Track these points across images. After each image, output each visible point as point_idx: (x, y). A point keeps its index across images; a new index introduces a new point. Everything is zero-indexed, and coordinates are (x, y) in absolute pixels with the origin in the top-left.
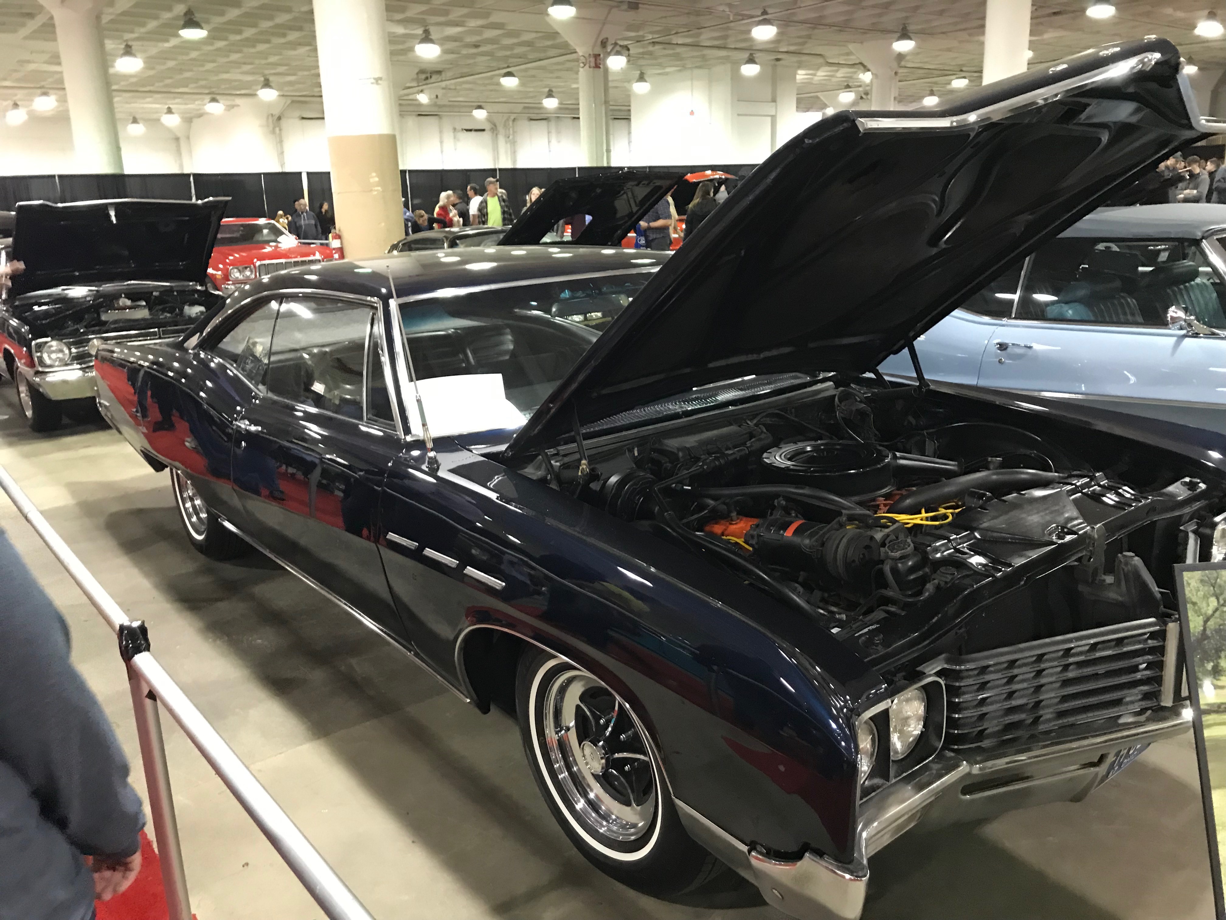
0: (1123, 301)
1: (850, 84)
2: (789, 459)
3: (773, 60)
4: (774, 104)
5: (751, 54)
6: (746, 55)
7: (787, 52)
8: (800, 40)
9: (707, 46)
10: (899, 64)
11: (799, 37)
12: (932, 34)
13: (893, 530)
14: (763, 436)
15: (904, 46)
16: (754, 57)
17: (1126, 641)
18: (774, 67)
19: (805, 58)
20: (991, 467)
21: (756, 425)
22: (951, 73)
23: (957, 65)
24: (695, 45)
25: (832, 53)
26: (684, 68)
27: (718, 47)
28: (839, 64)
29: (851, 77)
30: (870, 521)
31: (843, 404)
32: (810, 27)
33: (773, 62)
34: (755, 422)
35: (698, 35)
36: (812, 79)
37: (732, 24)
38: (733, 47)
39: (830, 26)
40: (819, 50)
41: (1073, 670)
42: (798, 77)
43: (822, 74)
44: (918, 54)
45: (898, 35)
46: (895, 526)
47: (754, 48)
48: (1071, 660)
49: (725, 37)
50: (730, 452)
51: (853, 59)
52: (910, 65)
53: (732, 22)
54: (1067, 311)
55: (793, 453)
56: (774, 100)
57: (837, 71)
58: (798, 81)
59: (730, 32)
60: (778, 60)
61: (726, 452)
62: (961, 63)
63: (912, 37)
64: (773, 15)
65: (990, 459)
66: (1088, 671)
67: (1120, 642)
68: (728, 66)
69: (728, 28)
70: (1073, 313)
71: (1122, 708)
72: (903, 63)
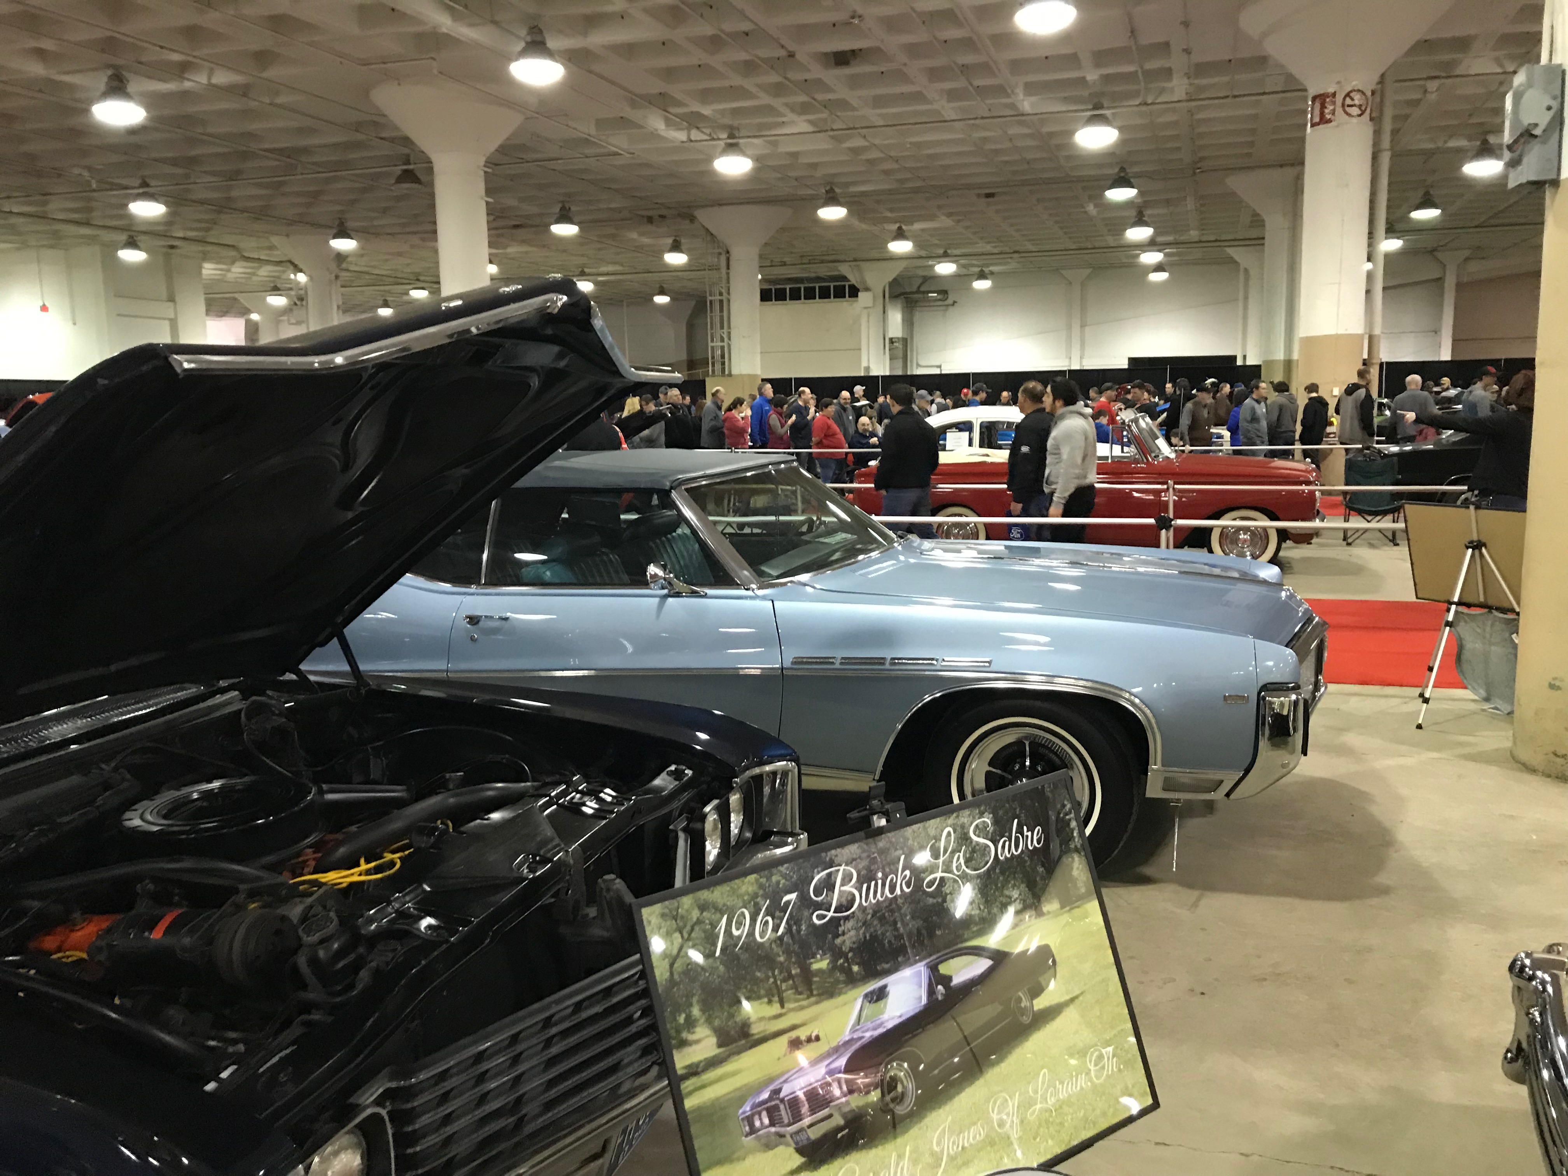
0: (605, 558)
1: (278, 285)
2: (165, 817)
3: (164, 246)
4: (171, 304)
5: (131, 237)
6: (123, 237)
7: (184, 239)
8: (203, 225)
9: (59, 220)
10: (339, 266)
11: (199, 221)
12: (377, 235)
13: (317, 899)
14: (126, 785)
15: (345, 245)
16: (135, 241)
17: (615, 989)
18: (167, 256)
19: (209, 248)
20: (451, 786)
21: (116, 769)
22: (407, 281)
23: (411, 273)
24: (42, 217)
25: (248, 245)
26: (24, 246)
27: (77, 223)
28: (259, 259)
29: (279, 277)
30: (284, 892)
31: (253, 721)
32: (215, 210)
33: (165, 250)
34: (113, 765)
35: (45, 203)
36: (225, 275)
37: (95, 194)
38: (101, 224)
39: (243, 211)
40: (228, 240)
41: (556, 1044)
42: (204, 272)
43: (238, 270)
44: (362, 256)
45: (334, 231)
46: (322, 891)
47: (134, 229)
48: (554, 1030)
49: (90, 210)
50: (65, 819)
51: (277, 255)
52: (352, 268)
53: (94, 191)
54: (544, 573)
55: (170, 806)
56: (171, 299)
57: (259, 268)
58: (204, 277)
59: (94, 204)
60: (172, 247)
61: (58, 820)
62: (417, 270)
63: (352, 235)
64: (159, 189)
65: (448, 776)
66: (573, 1040)
67: (608, 992)
68: (97, 249)
69: (90, 199)
70: (551, 575)
71: (620, 1074)
72: (344, 266)
